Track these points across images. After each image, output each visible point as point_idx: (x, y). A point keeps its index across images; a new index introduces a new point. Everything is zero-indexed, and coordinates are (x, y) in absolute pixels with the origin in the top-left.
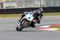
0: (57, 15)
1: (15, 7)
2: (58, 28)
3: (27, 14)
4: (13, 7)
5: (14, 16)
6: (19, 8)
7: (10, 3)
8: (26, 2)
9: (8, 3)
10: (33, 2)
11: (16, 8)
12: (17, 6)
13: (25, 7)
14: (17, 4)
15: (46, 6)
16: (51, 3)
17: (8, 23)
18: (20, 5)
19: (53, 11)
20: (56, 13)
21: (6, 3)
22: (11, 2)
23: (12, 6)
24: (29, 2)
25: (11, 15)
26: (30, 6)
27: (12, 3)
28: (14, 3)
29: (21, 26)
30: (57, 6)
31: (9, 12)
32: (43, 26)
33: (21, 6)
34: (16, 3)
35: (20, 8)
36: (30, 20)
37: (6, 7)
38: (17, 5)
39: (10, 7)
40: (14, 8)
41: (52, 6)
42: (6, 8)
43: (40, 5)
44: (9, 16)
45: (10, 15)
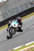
29: (10, 34)
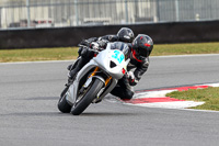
0: (197, 53)
1: (43, 22)
2: (199, 98)
3: (105, 47)
4: (36, 22)
5: (39, 54)
6: (56, 26)
7: (25, 9)
8: (82, 4)
9: (17, 10)
10: (108, 5)
11: (48, 26)
12: (52, 20)
13: (80, 24)
14: (50, 10)
15: (156, 21)
16: (174, 10)
17: (19, 82)
18: (63, 14)
19: (183, 38)
20: (193, 45)
21: (10, 10)
22: (27, 4)
23: (32, 18)
24: (94, 3)
25: (30, 51)
26: (99, 19)
27: (32, 9)
28: (39, 9)
30: (198, 20)
31: (22, 42)
32: (145, 91)
33: (64, 21)
34: (46, 9)
35: (61, 25)
36: (117, 71)
37: (10, 21)
38: (50, 16)
39: (26, 21)
40: (39, 26)
41: (178, 20)
42: (11, 26)
43: (136, 16)
44: (21, 55)
45: (26, 51)
